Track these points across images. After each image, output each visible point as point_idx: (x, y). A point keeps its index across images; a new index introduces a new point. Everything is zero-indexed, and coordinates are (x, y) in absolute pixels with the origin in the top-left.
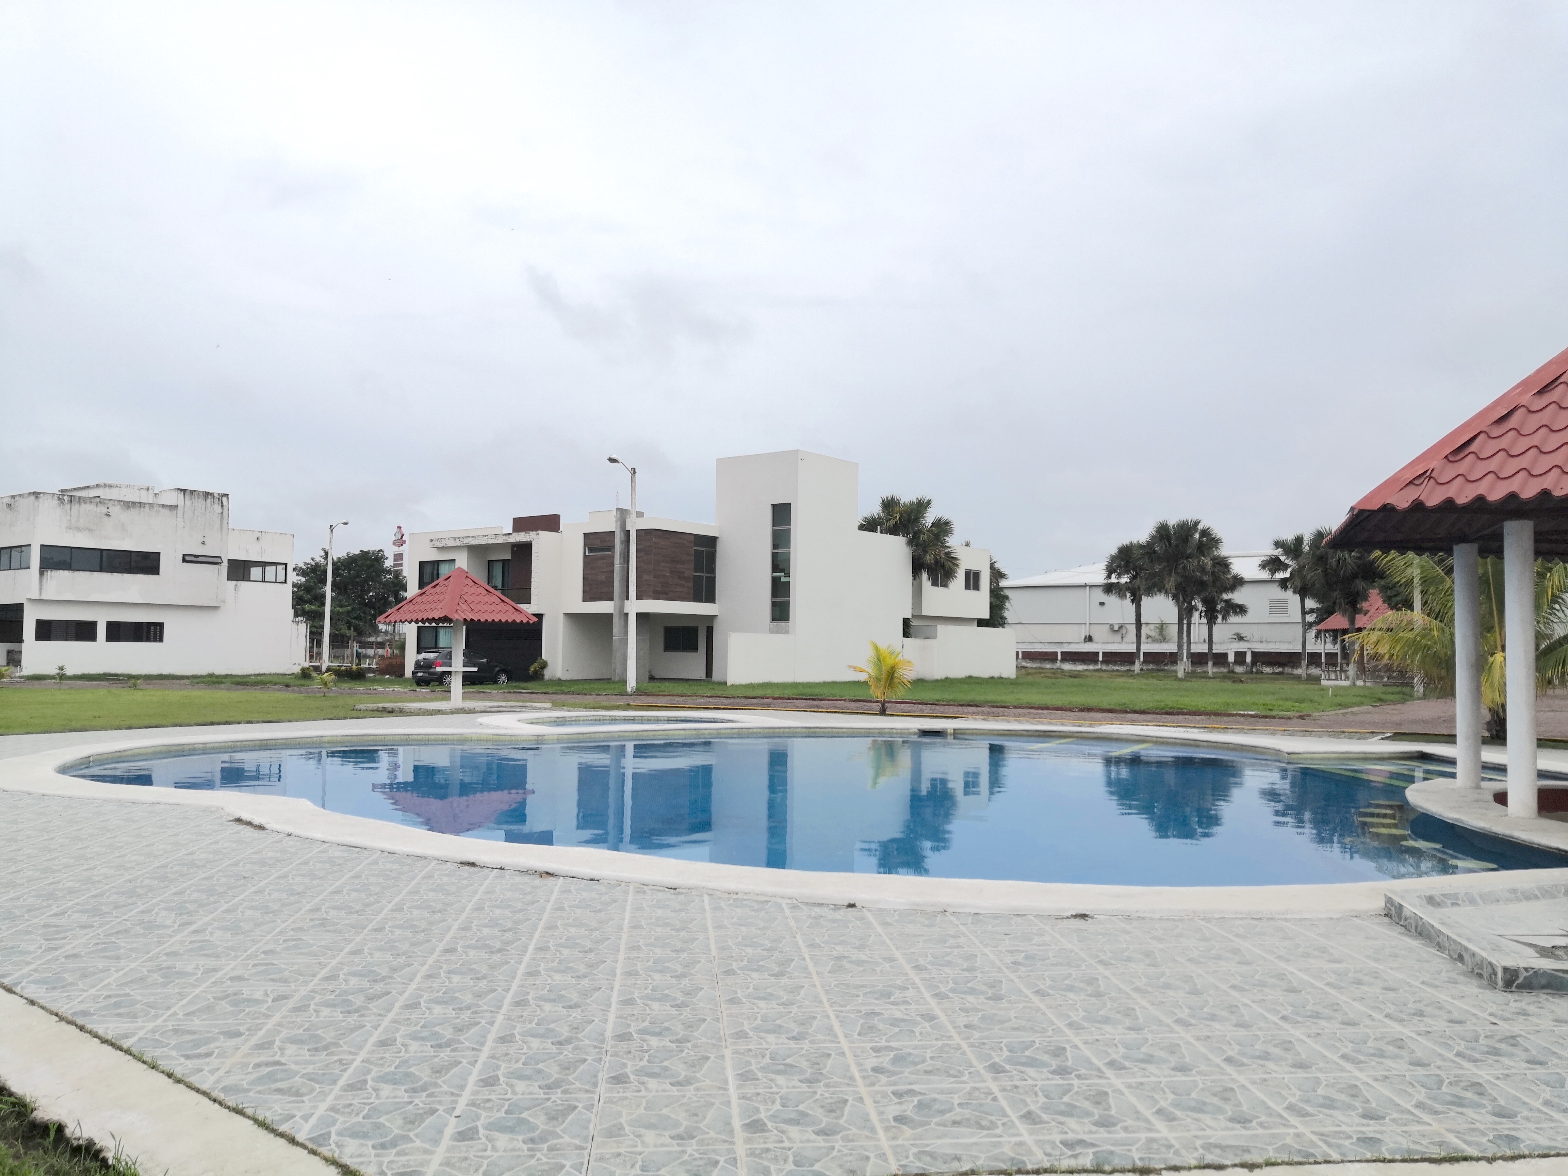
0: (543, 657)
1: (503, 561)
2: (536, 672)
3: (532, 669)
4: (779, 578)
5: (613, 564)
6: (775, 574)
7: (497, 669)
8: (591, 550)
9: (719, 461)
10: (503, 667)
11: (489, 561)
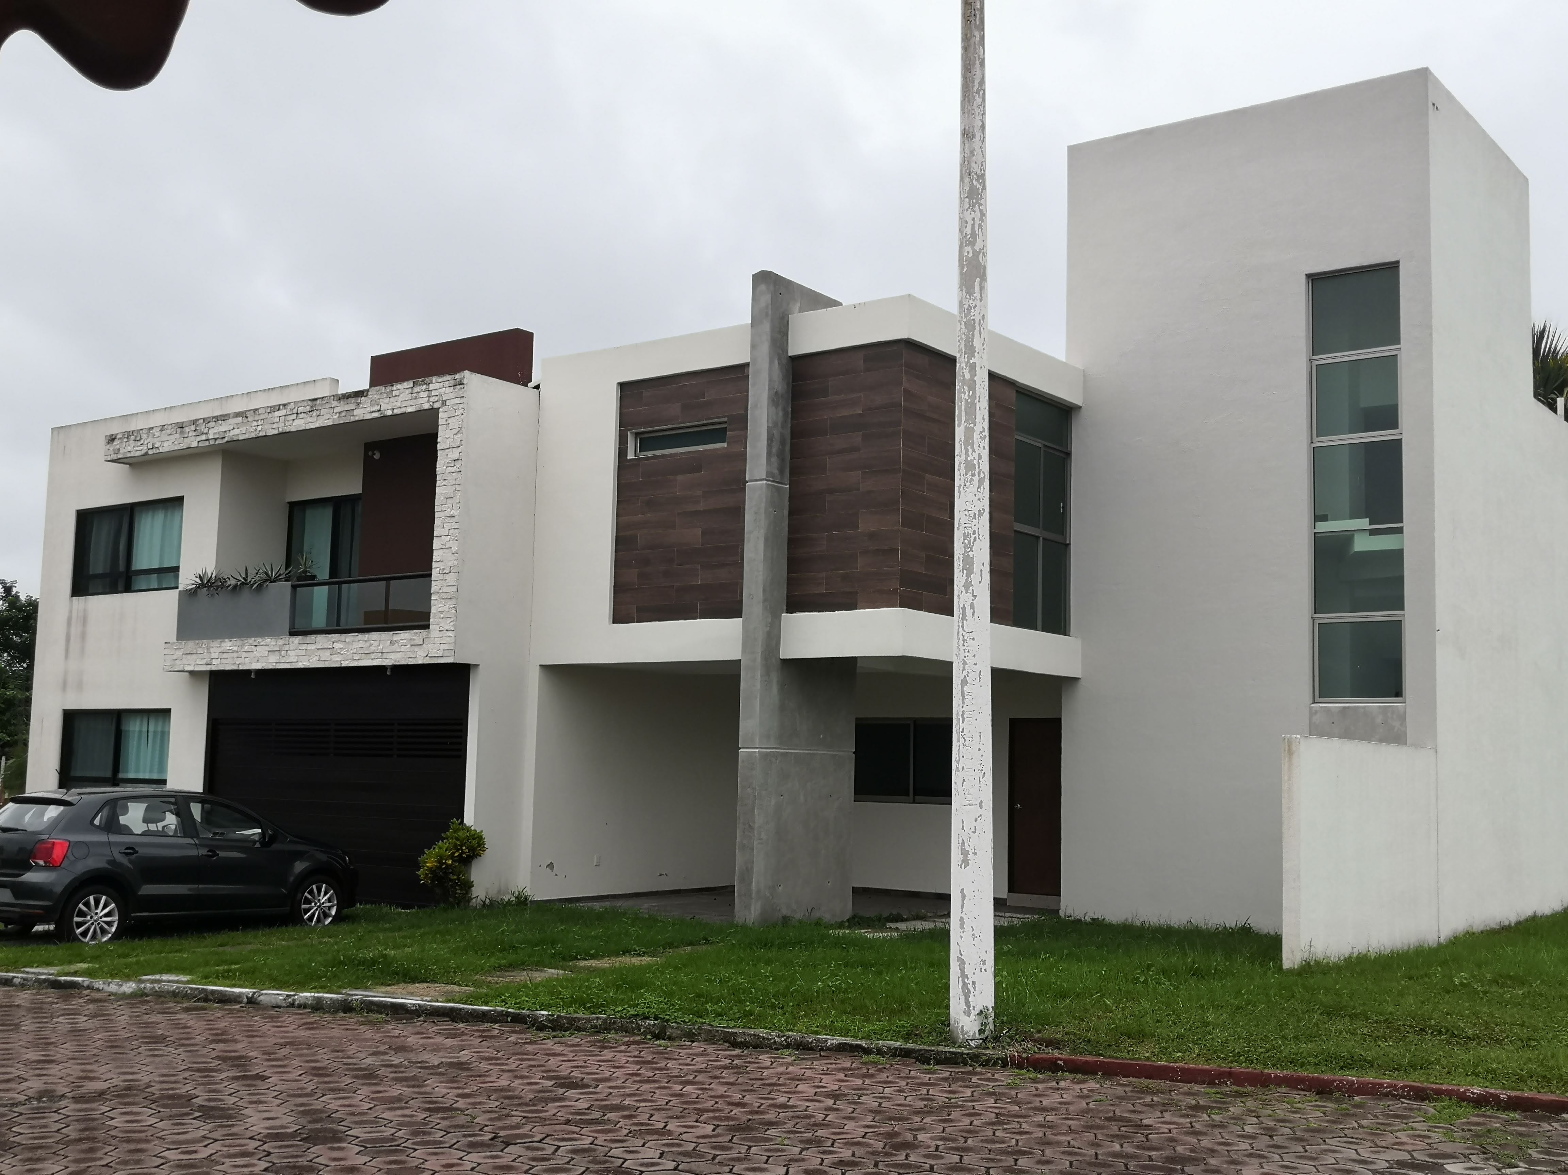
0: (469, 818)
1: (338, 504)
2: (441, 875)
3: (429, 861)
4: (1347, 538)
5: (739, 484)
6: (1324, 527)
7: (299, 867)
8: (645, 443)
9: (1075, 152)
10: (323, 857)
11: (292, 505)
